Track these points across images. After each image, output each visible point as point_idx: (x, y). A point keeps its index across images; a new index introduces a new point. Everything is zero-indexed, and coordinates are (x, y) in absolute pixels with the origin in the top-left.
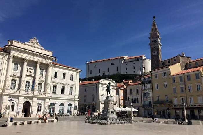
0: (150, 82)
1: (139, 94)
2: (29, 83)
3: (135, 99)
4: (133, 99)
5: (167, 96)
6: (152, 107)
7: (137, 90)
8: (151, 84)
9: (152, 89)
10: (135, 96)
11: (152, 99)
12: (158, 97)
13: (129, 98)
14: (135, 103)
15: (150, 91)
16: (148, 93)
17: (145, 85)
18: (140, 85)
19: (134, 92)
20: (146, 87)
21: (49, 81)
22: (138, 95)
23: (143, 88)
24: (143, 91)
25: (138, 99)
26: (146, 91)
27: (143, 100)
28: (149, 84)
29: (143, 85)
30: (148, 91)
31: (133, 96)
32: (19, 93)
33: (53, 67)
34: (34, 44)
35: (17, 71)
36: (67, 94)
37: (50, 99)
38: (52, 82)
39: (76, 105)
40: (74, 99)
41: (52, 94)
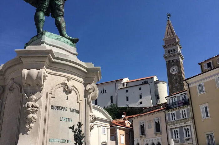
0: (186, 103)
1: (161, 134)
3: (153, 144)
7: (157, 125)
8: (189, 107)
9: (193, 118)
11: (194, 142)
12: (210, 137)
13: (138, 144)
15: (188, 123)
16: (184, 128)
17: (175, 112)
18: (162, 114)
19: (150, 130)
20: (178, 116)
22: (159, 138)
23: (169, 119)
24: (172, 126)
26: (177, 125)
28: (185, 109)
29: (171, 113)
30: (182, 124)
31: (148, 140)
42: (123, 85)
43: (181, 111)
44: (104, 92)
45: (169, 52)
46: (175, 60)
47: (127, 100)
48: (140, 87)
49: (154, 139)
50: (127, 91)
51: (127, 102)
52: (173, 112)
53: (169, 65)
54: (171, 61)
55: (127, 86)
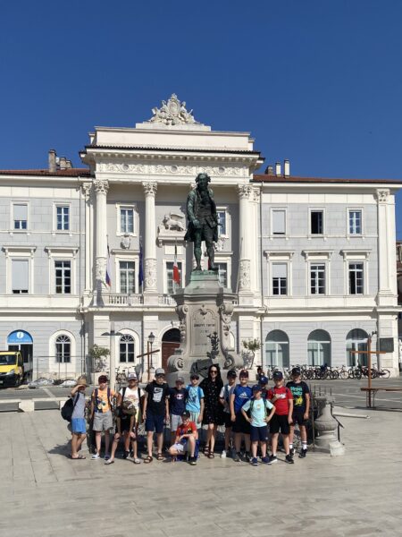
32: (141, 305)
33: (263, 195)
34: (170, 122)
35: (131, 234)
36: (337, 294)
37: (262, 316)
38: (265, 254)
39: (384, 334)
40: (375, 309)
41: (268, 298)
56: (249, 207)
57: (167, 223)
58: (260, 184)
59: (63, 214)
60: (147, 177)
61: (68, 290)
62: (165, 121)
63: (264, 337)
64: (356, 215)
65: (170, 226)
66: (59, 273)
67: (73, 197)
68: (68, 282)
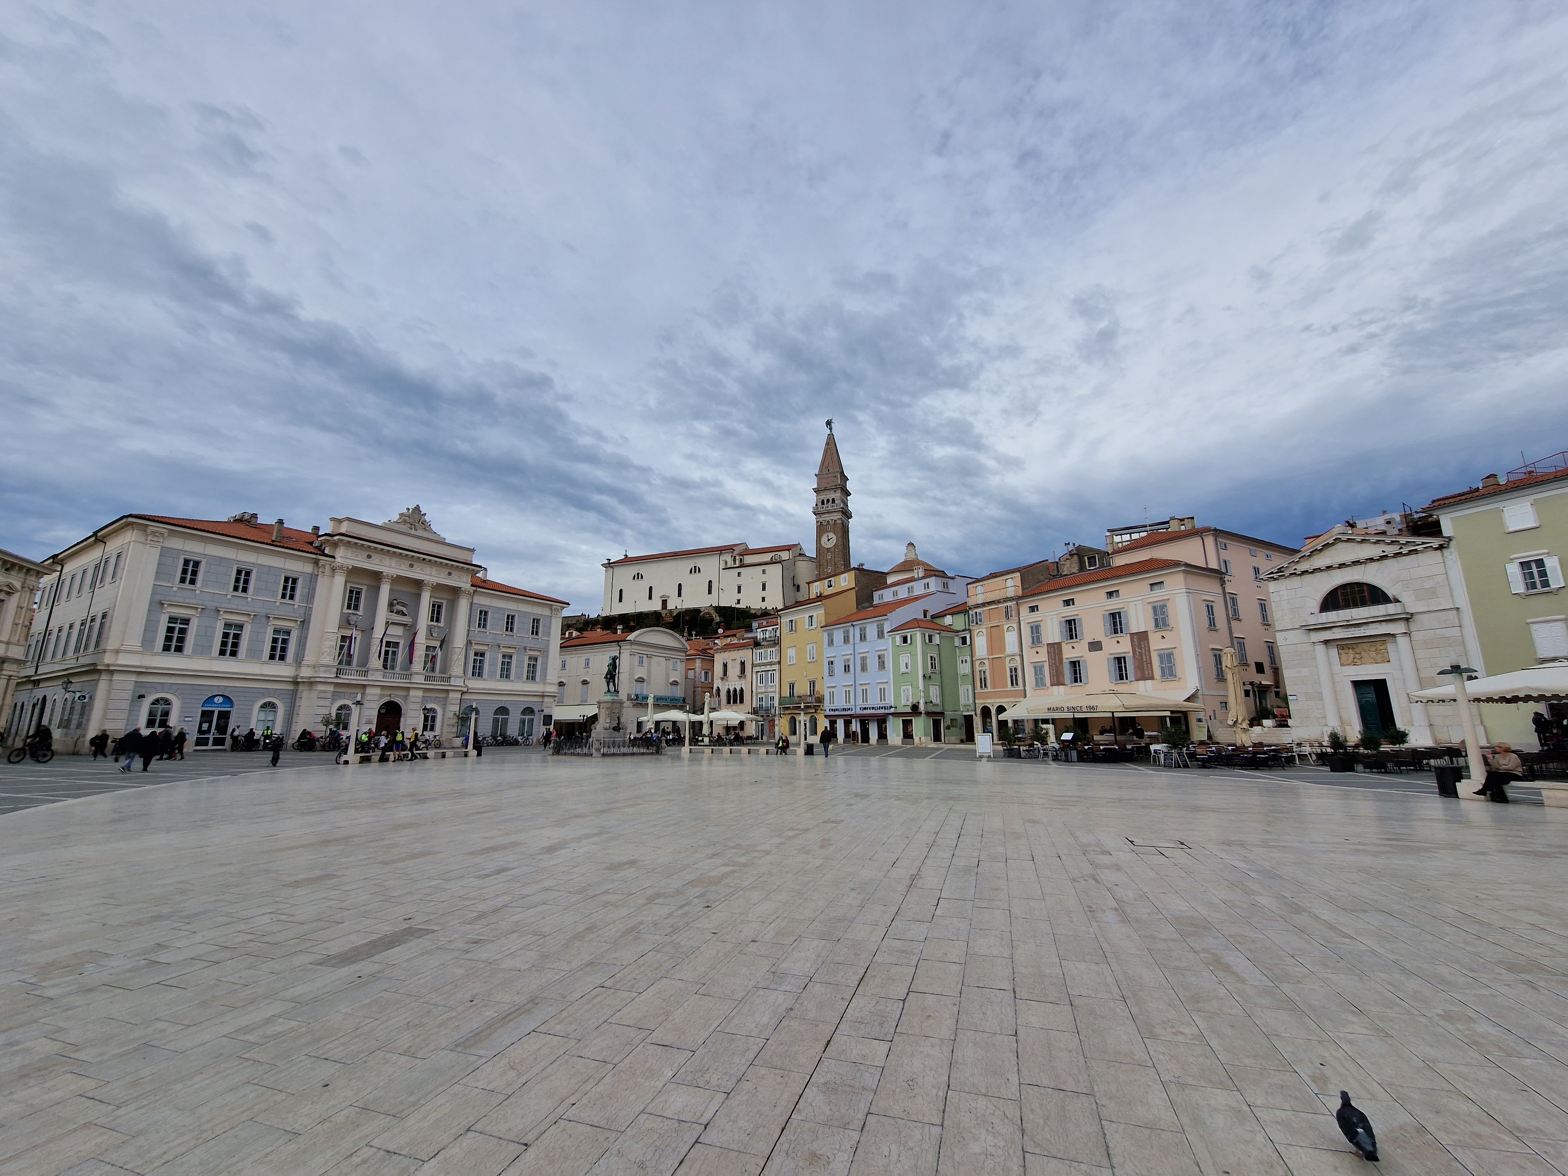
0: (776, 641)
1: (745, 677)
2: (397, 644)
3: (735, 690)
4: (729, 691)
5: (813, 684)
6: (777, 712)
7: (743, 664)
8: (777, 647)
9: (779, 663)
10: (734, 683)
11: (777, 690)
12: (792, 686)
13: (718, 690)
14: (735, 702)
15: (774, 667)
16: (770, 673)
17: (762, 650)
18: (749, 651)
19: (734, 670)
20: (766, 658)
21: (459, 640)
22: (743, 682)
23: (756, 659)
24: (758, 669)
25: (742, 690)
26: (763, 668)
27: (757, 694)
28: (773, 649)
29: (759, 651)
30: (768, 668)
31: (730, 684)
32: (365, 678)
33: (475, 597)
34: (413, 526)
35: (357, 612)
36: (519, 677)
37: (463, 693)
38: (471, 643)
39: (547, 712)
40: (543, 692)
41: (469, 679)
42: (735, 561)
43: (769, 650)
44: (695, 572)
45: (823, 503)
46: (832, 520)
47: (739, 592)
48: (764, 567)
49: (737, 683)
50: (739, 574)
51: (739, 596)
52: (760, 651)
53: (821, 529)
54: (825, 521)
55: (741, 561)
56: (463, 605)
57: (394, 608)
58: (474, 588)
59: (290, 585)
60: (388, 569)
61: (282, 658)
62: (409, 525)
63: (461, 712)
64: (536, 621)
65: (395, 611)
66: (275, 640)
67: (305, 571)
68: (284, 650)
